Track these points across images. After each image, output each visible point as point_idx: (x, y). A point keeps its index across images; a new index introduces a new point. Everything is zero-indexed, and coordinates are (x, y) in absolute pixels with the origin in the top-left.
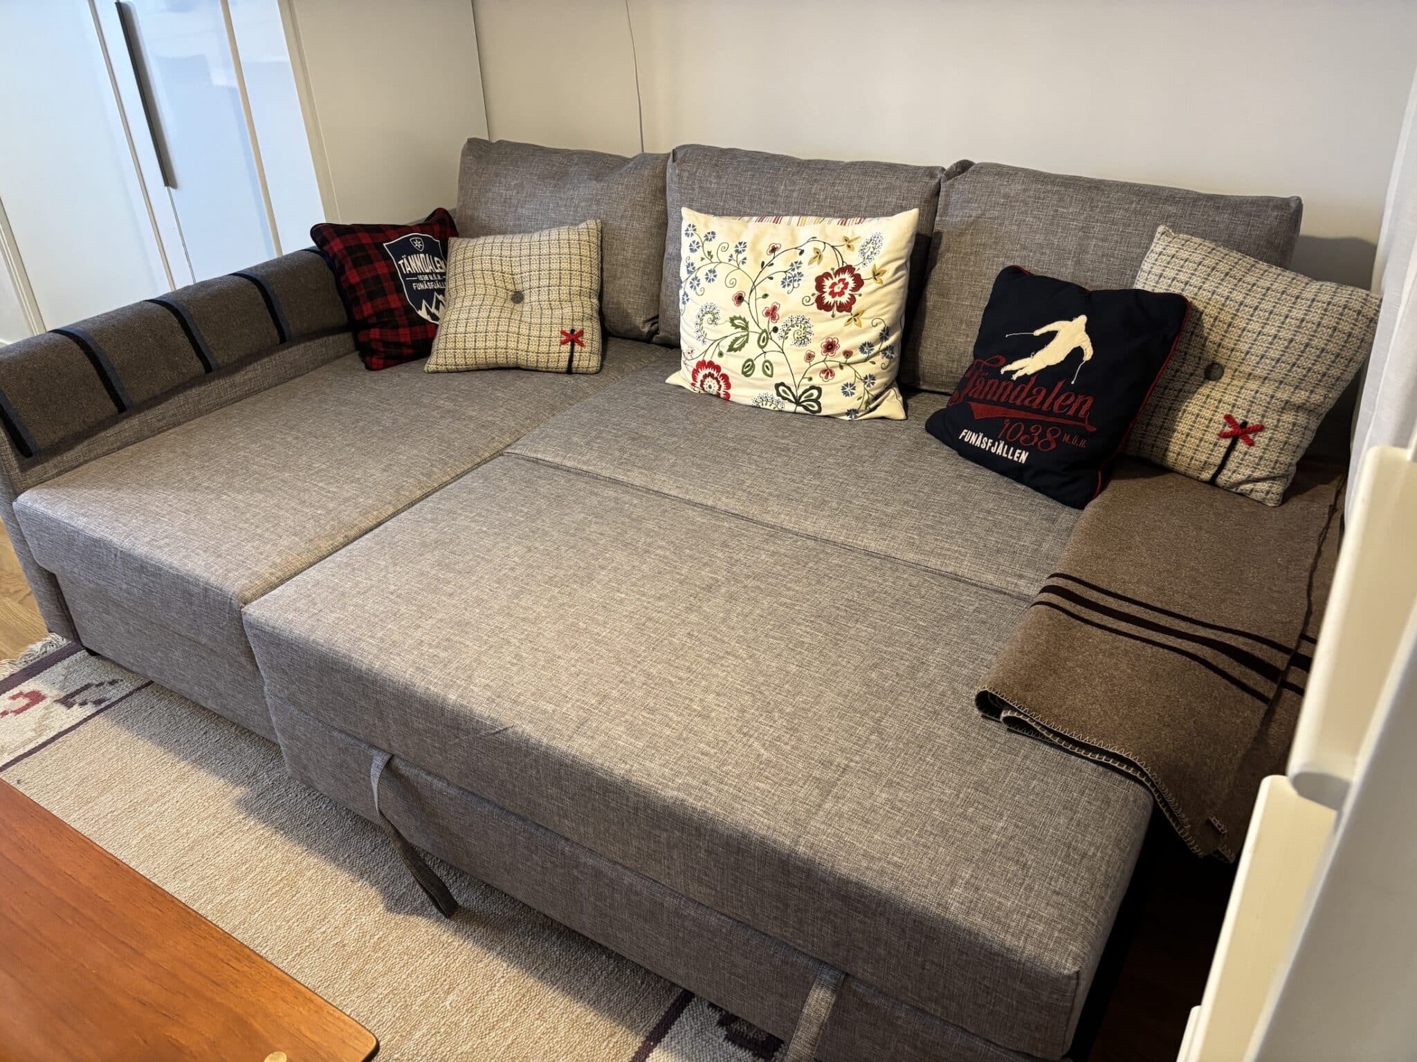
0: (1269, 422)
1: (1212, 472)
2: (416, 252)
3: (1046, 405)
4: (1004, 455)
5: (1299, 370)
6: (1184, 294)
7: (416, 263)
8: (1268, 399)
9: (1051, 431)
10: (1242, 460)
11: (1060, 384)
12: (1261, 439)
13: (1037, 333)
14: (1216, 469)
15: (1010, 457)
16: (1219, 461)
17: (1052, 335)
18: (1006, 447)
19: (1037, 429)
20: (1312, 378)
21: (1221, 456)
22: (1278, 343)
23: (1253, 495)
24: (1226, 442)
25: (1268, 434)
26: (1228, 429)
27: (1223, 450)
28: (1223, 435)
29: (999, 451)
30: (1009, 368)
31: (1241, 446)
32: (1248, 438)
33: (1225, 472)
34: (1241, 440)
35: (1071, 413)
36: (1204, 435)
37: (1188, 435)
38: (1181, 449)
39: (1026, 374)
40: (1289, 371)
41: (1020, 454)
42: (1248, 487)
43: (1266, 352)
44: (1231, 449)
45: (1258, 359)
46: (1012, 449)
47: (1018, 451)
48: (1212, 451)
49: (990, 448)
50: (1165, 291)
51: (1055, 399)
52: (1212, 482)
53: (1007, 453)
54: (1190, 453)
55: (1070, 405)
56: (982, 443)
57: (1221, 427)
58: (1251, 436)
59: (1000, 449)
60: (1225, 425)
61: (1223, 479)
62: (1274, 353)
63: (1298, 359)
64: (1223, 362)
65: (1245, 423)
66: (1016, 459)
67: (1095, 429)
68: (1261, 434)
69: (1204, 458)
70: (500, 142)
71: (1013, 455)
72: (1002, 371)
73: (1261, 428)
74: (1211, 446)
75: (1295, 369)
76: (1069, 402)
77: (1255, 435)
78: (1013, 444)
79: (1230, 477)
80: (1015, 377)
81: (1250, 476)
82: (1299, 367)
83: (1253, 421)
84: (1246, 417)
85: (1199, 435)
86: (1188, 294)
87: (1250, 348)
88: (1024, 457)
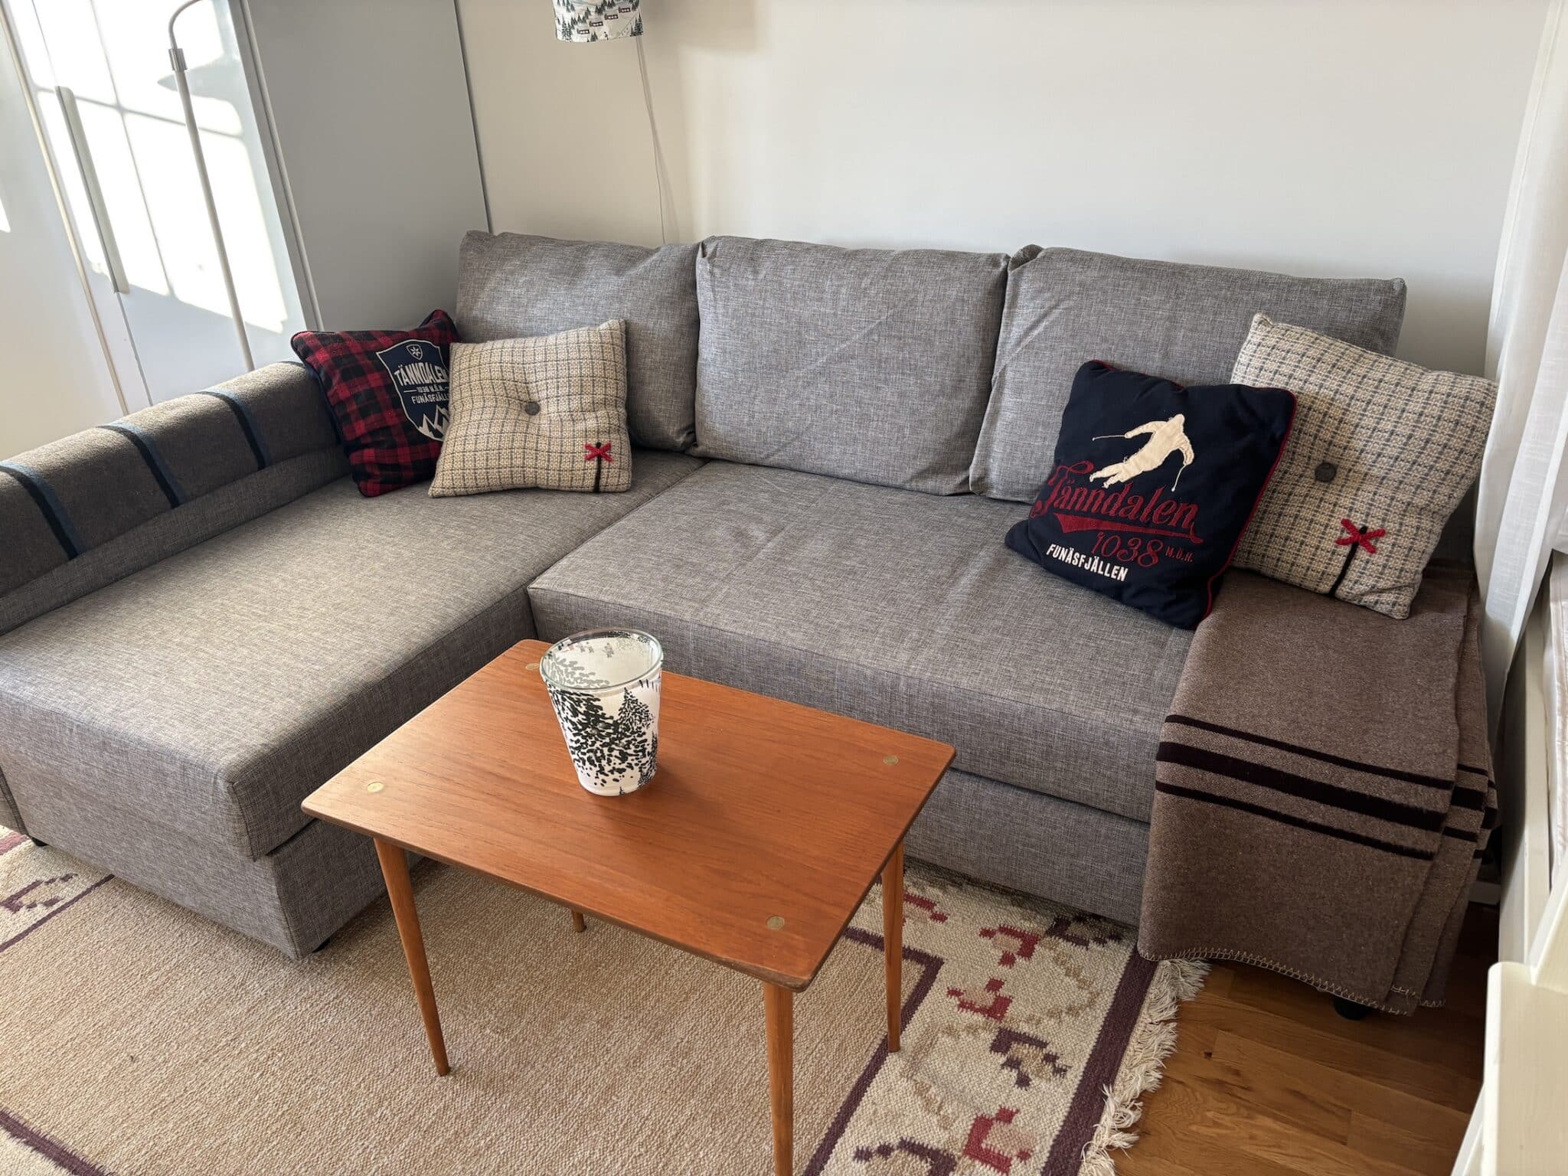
0: (1390, 526)
1: (1332, 583)
2: (413, 360)
3: (1145, 513)
4: (1100, 572)
5: (1420, 468)
6: (1289, 388)
7: (414, 374)
8: (1388, 502)
9: (1152, 545)
10: (1364, 569)
11: (1159, 492)
12: (1384, 545)
13: (1129, 435)
14: (1336, 579)
15: (1106, 574)
16: (1338, 571)
17: (1145, 438)
18: (1102, 563)
19: (1135, 542)
20: (1435, 477)
21: (1341, 565)
22: (1395, 439)
23: (1379, 608)
24: (1345, 550)
25: (1390, 540)
26: (1346, 535)
27: (1342, 559)
28: (1341, 542)
29: (1094, 568)
30: (1098, 475)
31: (1362, 554)
32: (1370, 545)
33: (1345, 582)
34: (1361, 547)
35: (1173, 523)
36: (1320, 542)
37: (1302, 543)
38: (1295, 558)
39: (1119, 482)
40: (1410, 470)
41: (1119, 571)
42: (1372, 598)
43: (1383, 449)
44: (1351, 557)
45: (1374, 457)
46: (1109, 565)
47: (1116, 567)
48: (1330, 559)
49: (1083, 564)
50: (1266, 386)
51: (1154, 508)
52: (1331, 595)
53: (1103, 570)
54: (1305, 563)
55: (1172, 515)
56: (1073, 558)
57: (1339, 533)
58: (1372, 542)
59: (1094, 566)
60: (1342, 531)
61: (1343, 591)
62: (1391, 451)
63: (1418, 457)
64: (1335, 462)
65: (1365, 528)
66: (1113, 576)
67: (1202, 541)
68: (1382, 539)
69: (1321, 568)
70: (503, 235)
71: (1110, 572)
72: (1092, 479)
73: (1381, 533)
74: (1329, 555)
75: (1415, 467)
76: (1169, 511)
77: (1377, 541)
78: (1110, 559)
79: (1351, 589)
80: (1106, 485)
81: (1373, 587)
82: (1420, 465)
83: (1373, 525)
84: (1366, 521)
85: (1315, 542)
86: (1293, 387)
87: (1365, 446)
88: (1123, 574)
